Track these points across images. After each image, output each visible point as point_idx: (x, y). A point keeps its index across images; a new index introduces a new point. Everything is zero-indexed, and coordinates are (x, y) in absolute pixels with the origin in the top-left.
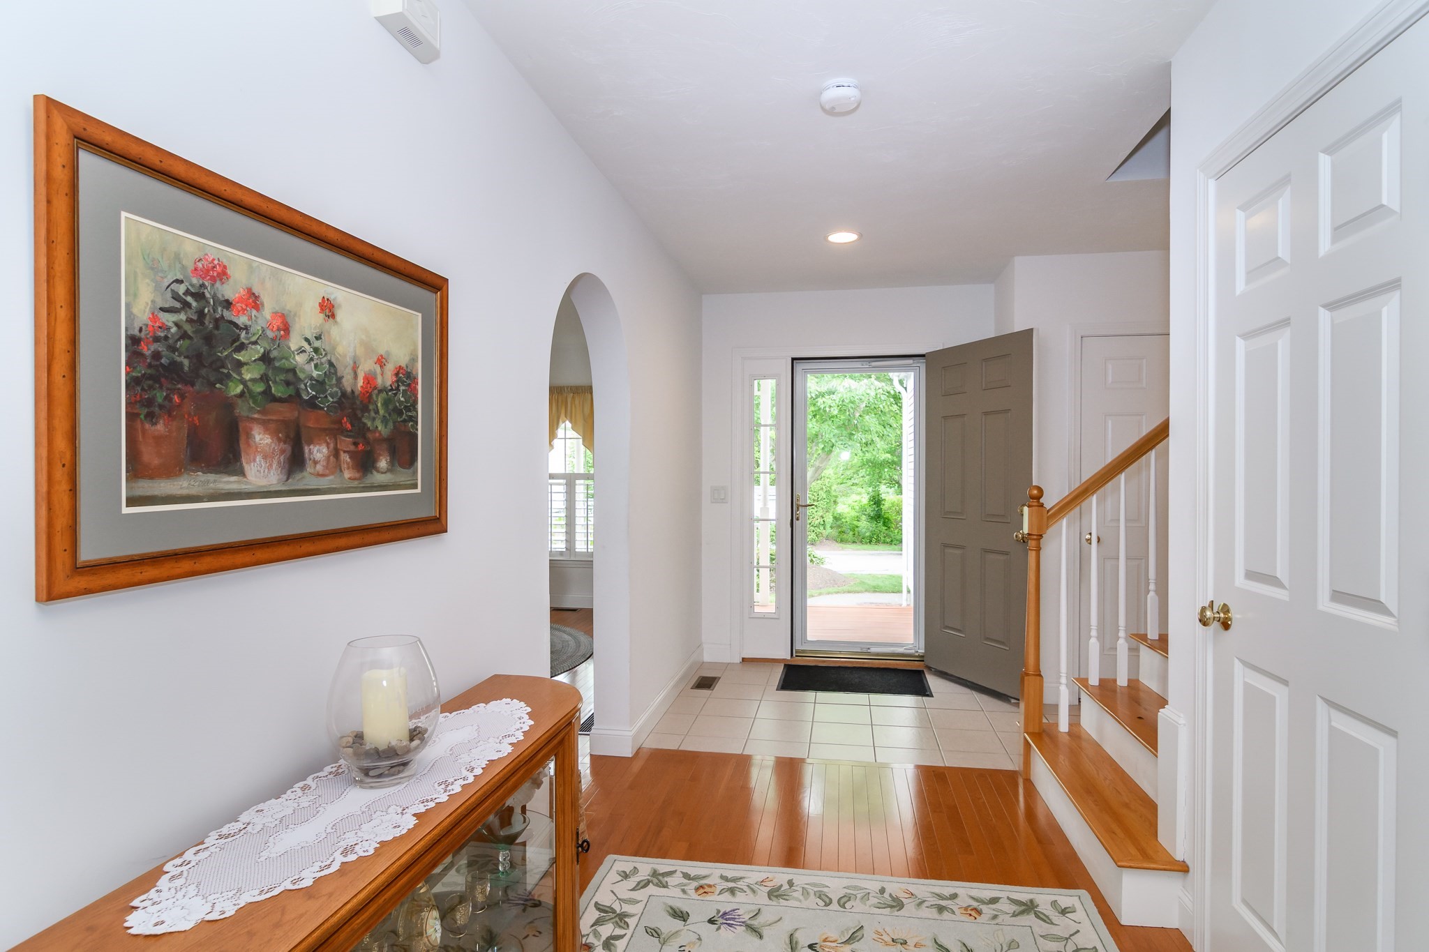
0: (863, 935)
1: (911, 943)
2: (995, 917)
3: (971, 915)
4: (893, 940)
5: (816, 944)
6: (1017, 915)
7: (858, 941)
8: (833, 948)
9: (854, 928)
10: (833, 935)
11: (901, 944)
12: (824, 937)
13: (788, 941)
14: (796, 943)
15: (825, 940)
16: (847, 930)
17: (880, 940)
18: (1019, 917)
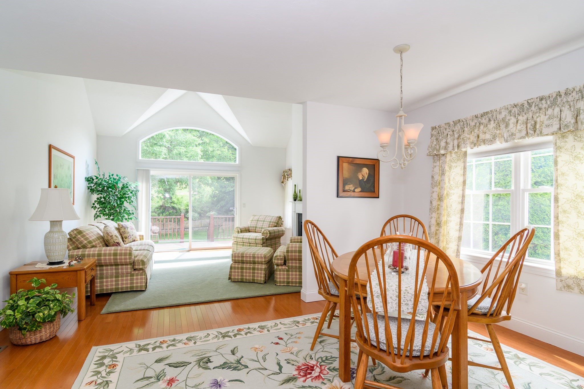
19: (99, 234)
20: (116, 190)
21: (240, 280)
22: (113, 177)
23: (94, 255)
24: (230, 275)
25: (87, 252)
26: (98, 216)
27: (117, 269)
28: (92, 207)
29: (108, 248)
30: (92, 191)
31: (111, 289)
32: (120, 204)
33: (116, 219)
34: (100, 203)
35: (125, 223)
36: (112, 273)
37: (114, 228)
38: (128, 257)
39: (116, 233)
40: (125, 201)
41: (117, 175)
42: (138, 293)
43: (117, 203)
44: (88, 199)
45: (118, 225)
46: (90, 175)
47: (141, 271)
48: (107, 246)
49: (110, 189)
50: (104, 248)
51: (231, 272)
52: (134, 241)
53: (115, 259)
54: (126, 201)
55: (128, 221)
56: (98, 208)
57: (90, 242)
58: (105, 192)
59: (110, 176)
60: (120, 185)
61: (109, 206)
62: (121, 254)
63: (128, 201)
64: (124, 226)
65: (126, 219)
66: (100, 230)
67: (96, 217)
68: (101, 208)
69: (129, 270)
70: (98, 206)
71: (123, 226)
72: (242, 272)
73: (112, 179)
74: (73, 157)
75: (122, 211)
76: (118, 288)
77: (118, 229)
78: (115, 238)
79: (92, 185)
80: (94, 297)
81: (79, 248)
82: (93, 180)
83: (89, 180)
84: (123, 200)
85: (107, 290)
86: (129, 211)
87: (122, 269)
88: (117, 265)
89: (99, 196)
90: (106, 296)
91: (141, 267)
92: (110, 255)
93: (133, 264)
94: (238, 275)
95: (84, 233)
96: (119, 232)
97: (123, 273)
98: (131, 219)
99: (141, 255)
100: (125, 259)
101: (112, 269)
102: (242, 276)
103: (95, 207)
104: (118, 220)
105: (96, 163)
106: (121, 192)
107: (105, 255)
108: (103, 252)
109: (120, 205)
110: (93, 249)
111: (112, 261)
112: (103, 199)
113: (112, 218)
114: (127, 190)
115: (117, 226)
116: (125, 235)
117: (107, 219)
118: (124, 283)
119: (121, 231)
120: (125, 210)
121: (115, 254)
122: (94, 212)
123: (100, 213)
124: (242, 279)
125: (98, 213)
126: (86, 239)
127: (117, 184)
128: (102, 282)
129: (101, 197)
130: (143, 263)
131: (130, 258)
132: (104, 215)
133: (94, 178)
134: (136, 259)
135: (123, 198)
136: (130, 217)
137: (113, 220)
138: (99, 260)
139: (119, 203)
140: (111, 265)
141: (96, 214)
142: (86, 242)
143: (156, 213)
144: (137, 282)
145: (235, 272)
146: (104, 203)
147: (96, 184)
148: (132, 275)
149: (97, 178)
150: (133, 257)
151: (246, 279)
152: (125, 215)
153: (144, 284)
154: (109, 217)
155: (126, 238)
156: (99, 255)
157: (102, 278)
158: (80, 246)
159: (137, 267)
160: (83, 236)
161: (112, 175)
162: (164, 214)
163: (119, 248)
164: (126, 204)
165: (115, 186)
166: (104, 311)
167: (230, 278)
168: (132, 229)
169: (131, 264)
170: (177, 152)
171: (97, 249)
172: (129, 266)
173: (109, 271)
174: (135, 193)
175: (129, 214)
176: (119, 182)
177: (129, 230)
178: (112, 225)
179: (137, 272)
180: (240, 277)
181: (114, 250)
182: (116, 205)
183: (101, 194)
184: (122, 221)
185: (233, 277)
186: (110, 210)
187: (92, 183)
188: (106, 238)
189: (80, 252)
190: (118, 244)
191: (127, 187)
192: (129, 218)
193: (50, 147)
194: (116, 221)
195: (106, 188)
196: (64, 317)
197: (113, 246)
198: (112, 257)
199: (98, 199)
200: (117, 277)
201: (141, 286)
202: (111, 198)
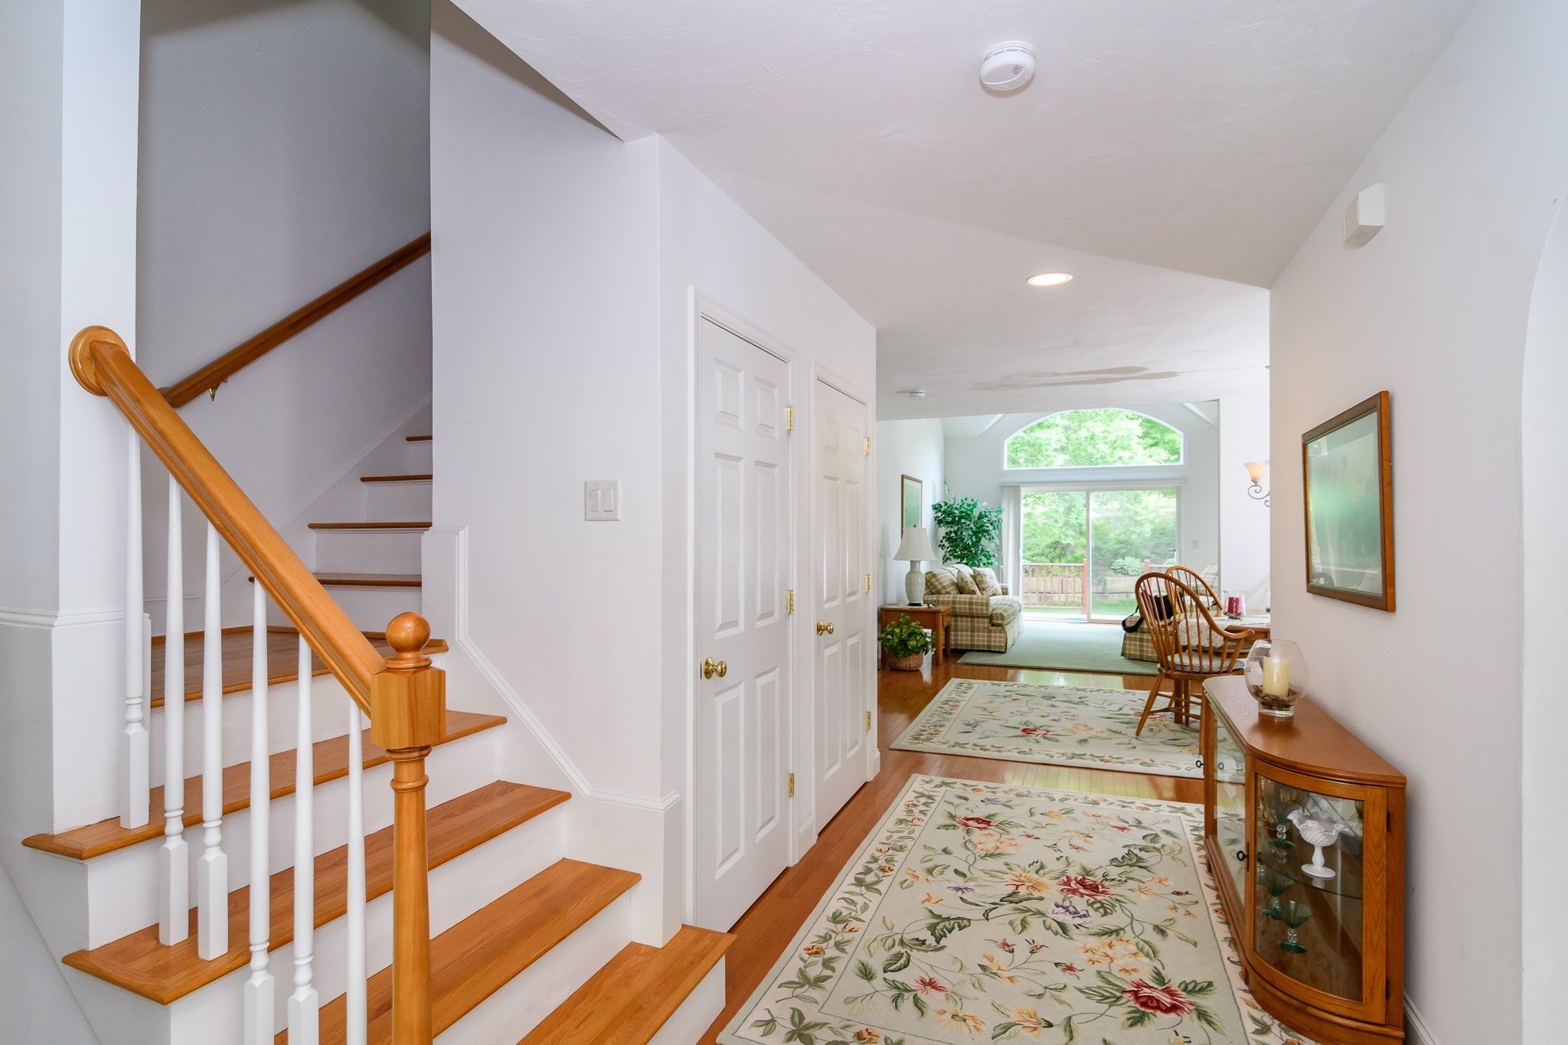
0: (994, 1030)
1: (948, 1016)
2: (845, 1027)
3: (869, 1034)
4: (965, 1020)
5: (1044, 1027)
6: (820, 1024)
7: (1001, 1024)
8: (1027, 1021)
9: (1003, 1038)
10: (1026, 1034)
11: (957, 1016)
12: (1036, 1033)
13: (1075, 1034)
14: (1065, 1031)
15: (1035, 1029)
16: (1009, 1037)
17: (978, 1022)
18: (822, 1021)
19: (952, 579)
20: (971, 521)
21: (1138, 657)
22: (967, 502)
23: (948, 602)
24: (1124, 648)
25: (942, 598)
26: (947, 559)
27: (973, 622)
28: (940, 545)
29: (963, 596)
30: (940, 522)
31: (966, 645)
32: (976, 541)
33: (970, 563)
34: (949, 539)
35: (981, 570)
36: (967, 626)
37: (968, 576)
38: (984, 608)
39: (970, 579)
40: (983, 538)
41: (972, 500)
42: (996, 654)
43: (972, 540)
44: (935, 534)
45: (974, 570)
46: (937, 502)
47: (1000, 628)
48: (961, 593)
49: (963, 521)
50: (959, 595)
51: (1124, 644)
52: (994, 595)
53: (971, 609)
54: (985, 536)
55: (987, 567)
56: (948, 548)
57: (944, 587)
58: (957, 525)
59: (962, 501)
60: (976, 513)
61: (961, 545)
62: (977, 604)
63: (987, 536)
64: (981, 573)
65: (984, 564)
66: (954, 576)
67: (946, 559)
68: (951, 546)
69: (986, 625)
70: (947, 544)
71: (979, 574)
72: (1141, 646)
73: (965, 505)
74: (920, 482)
75: (979, 552)
76: (973, 645)
77: (974, 577)
78: (970, 585)
79: (940, 514)
80: (949, 652)
81: (933, 594)
82: (941, 507)
83: (936, 508)
84: (980, 535)
85: (961, 645)
86: (988, 552)
87: (978, 622)
88: (972, 617)
89: (948, 530)
90: (960, 652)
91: (1000, 622)
92: (965, 603)
93: (991, 617)
94: (1135, 650)
95: (938, 577)
96: (975, 581)
97: (979, 628)
98: (991, 564)
99: (1001, 608)
100: (982, 610)
101: (967, 622)
102: (1141, 651)
103: (944, 545)
104: (973, 565)
105: (945, 483)
106: (977, 523)
107: (960, 603)
108: (957, 600)
109: (976, 544)
110: (947, 595)
111: (968, 611)
112: (953, 535)
113: (965, 561)
114: (985, 520)
115: (972, 573)
116: (983, 585)
117: (958, 563)
118: (981, 639)
119: (978, 580)
120: (982, 550)
121: (971, 603)
122: (942, 553)
123: (950, 555)
124: (1141, 656)
125: (948, 555)
126: (941, 583)
127: (972, 512)
128: (956, 636)
129: (951, 532)
130: (1002, 617)
131: (987, 610)
132: (955, 557)
133: (943, 504)
134: (994, 612)
135: (979, 532)
136: (989, 561)
137: (966, 564)
138: (954, 608)
139: (974, 540)
140: (966, 616)
141: (945, 555)
142: (940, 587)
143: (1047, 557)
144: (996, 640)
145: (1130, 645)
146: (955, 540)
147: (944, 512)
148: (990, 631)
149: (946, 504)
150: (990, 609)
151: (1148, 657)
152: (983, 557)
153: (1003, 644)
154: (961, 561)
155: (984, 590)
156: (954, 602)
157: (956, 630)
158: (934, 591)
159: (995, 621)
160: (938, 580)
161: (966, 499)
162: (1063, 559)
163: (975, 596)
164: (984, 541)
165: (969, 515)
166: (959, 661)
167: (1123, 654)
168: (991, 578)
169: (987, 617)
170: (1088, 434)
171: (952, 596)
172: (986, 620)
173: (964, 624)
174: (997, 524)
175: (988, 557)
176: (975, 510)
177: (988, 579)
178: (967, 571)
179: (995, 628)
180: (1138, 653)
181: (970, 599)
182: (970, 543)
183: (952, 527)
184: (979, 566)
185: (1127, 652)
186: (963, 550)
187: (940, 511)
188: (960, 584)
189: (934, 597)
190: (974, 592)
191: (986, 516)
192: (988, 563)
193: (903, 477)
194: (971, 566)
195: (957, 519)
196: (926, 654)
197: (968, 593)
198: (967, 606)
199: (947, 533)
200: (973, 631)
201: (1000, 647)
202: (964, 533)
